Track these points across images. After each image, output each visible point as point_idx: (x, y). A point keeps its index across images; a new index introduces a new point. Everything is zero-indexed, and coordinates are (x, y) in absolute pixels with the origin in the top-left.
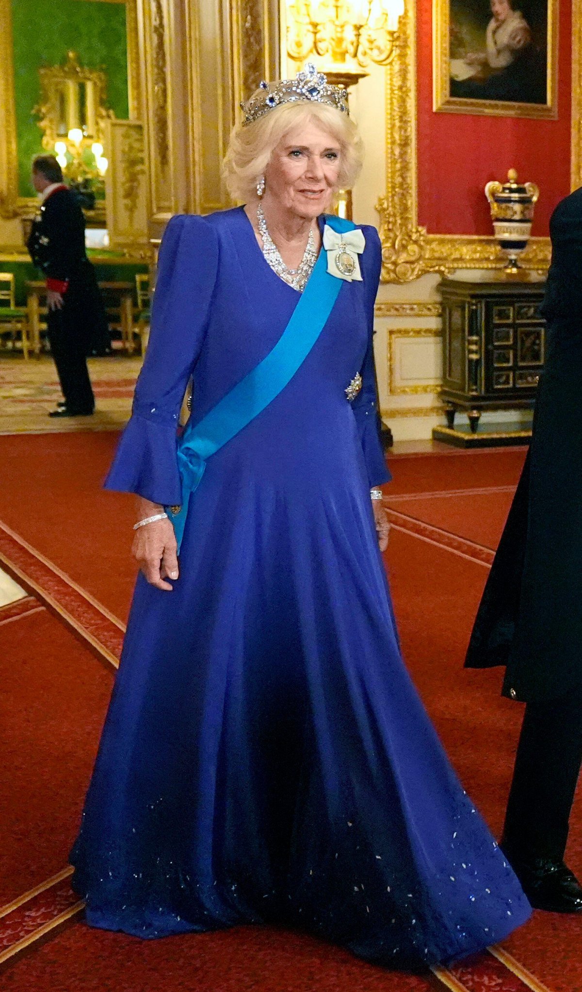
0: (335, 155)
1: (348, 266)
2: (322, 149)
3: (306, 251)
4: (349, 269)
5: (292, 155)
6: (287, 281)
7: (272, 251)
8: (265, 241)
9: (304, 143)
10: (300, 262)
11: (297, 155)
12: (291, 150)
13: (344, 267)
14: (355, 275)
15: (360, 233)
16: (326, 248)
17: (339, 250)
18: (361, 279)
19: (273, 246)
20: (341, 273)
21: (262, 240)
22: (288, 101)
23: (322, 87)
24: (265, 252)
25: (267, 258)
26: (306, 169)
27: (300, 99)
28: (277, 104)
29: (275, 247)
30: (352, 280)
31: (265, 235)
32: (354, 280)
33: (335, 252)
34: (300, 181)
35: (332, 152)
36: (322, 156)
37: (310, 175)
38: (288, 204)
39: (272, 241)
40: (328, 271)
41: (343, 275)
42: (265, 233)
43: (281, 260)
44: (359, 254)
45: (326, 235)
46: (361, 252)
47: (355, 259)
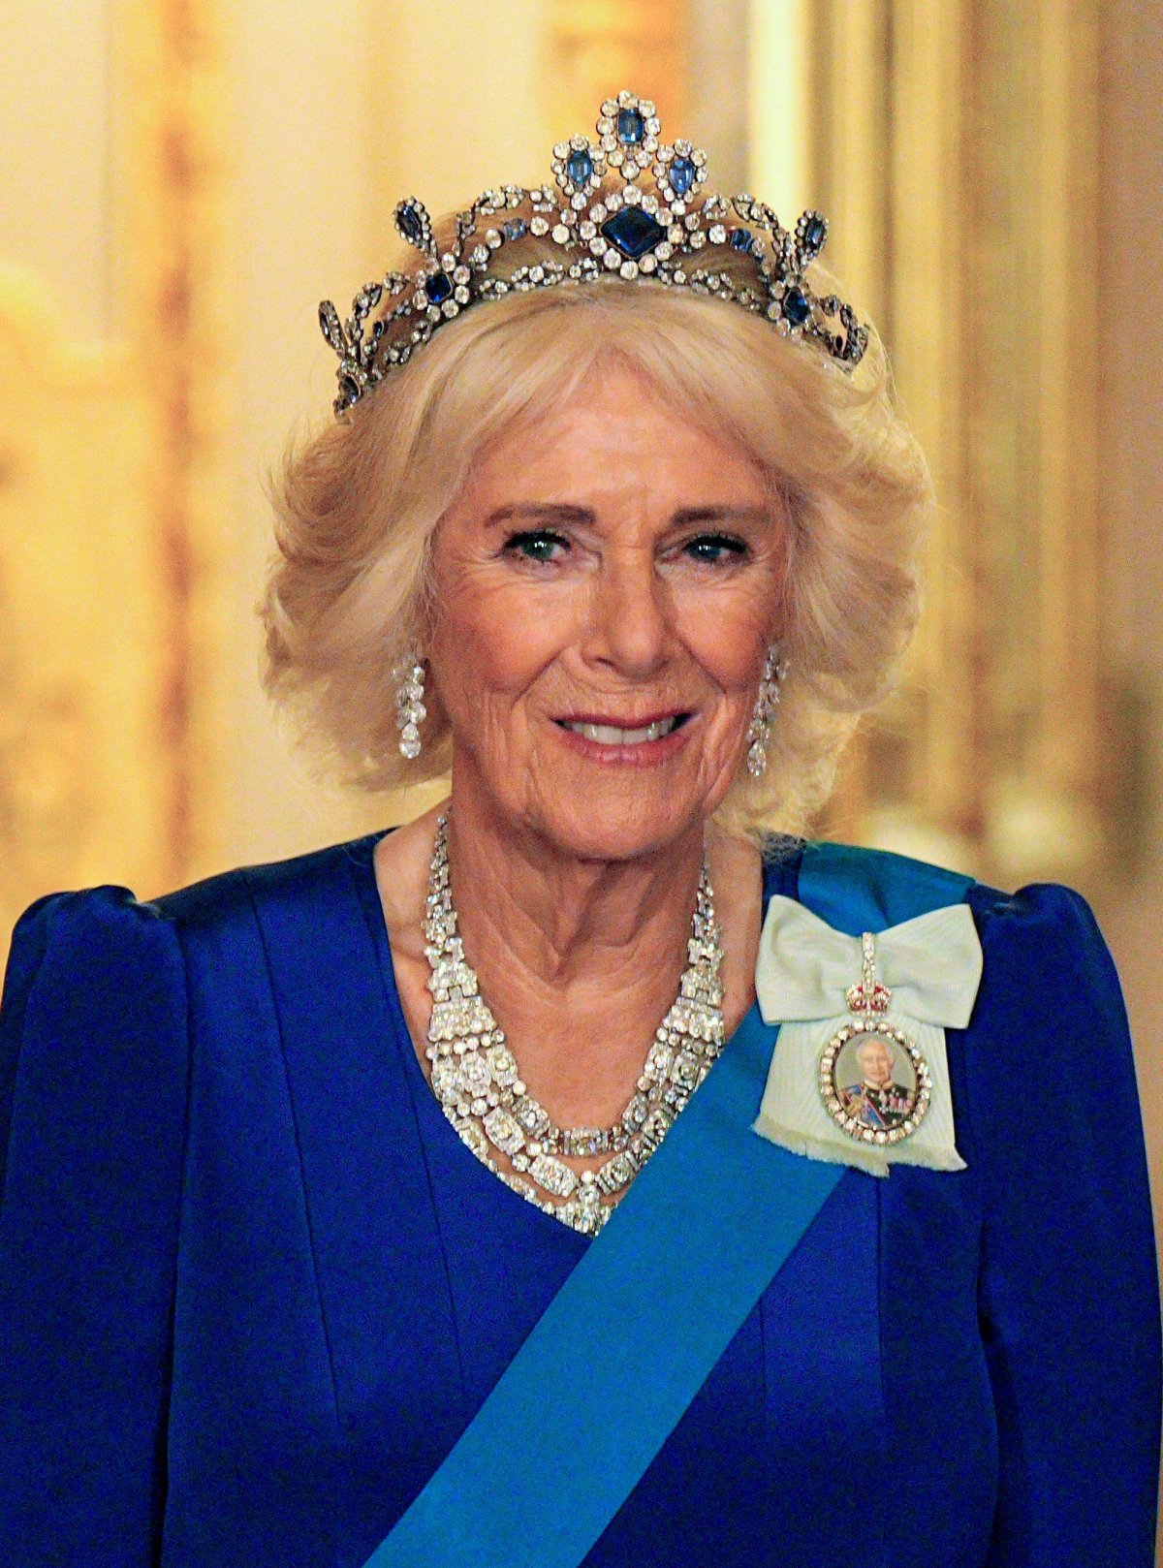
0: (740, 549)
1: (882, 1097)
2: (660, 518)
3: (662, 1035)
4: (883, 1109)
5: (520, 551)
6: (544, 1193)
7: (473, 1043)
8: (441, 994)
9: (574, 494)
10: (628, 1091)
11: (538, 553)
12: (509, 525)
13: (860, 1103)
14: (915, 1140)
15: (956, 922)
16: (770, 1014)
17: (847, 1020)
18: (962, 1165)
19: (483, 1019)
20: (839, 1137)
21: (431, 994)
22: (511, 288)
23: (679, 208)
24: (431, 1054)
25: (445, 1080)
26: (584, 618)
27: (566, 274)
28: (463, 307)
29: (490, 1024)
30: (894, 1168)
31: (443, 967)
32: (905, 1167)
33: (816, 1030)
34: (554, 673)
35: (723, 526)
36: (658, 550)
37: (599, 648)
38: (513, 791)
39: (480, 992)
40: (759, 1128)
41: (853, 1144)
42: (446, 955)
43: (520, 1088)
44: (950, 1033)
45: (774, 946)
46: (961, 1021)
47: (921, 1060)
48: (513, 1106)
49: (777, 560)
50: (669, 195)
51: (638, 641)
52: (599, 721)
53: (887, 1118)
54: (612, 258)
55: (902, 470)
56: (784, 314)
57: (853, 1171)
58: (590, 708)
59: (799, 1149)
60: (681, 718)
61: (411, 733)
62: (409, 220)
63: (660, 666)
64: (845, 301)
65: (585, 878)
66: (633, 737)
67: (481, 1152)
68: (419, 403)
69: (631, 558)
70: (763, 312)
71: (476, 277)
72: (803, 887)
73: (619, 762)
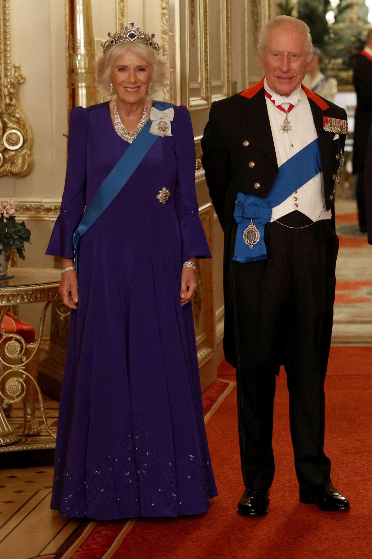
0: (145, 70)
1: (163, 128)
3: (140, 122)
5: (121, 70)
6: (127, 139)
7: (119, 123)
8: (116, 118)
9: (126, 64)
10: (136, 128)
12: (119, 68)
13: (161, 129)
14: (167, 133)
15: (172, 110)
16: (151, 119)
17: (160, 120)
18: (171, 135)
19: (120, 121)
20: (158, 133)
21: (114, 118)
22: (120, 42)
23: (138, 33)
24: (115, 124)
25: (116, 127)
26: (127, 77)
27: (125, 40)
28: (115, 44)
29: (121, 121)
30: (164, 136)
31: (116, 115)
32: (166, 136)
33: (157, 121)
34: (124, 83)
35: (142, 68)
36: (135, 70)
37: (128, 81)
38: (121, 96)
39: (120, 118)
40: (149, 132)
41: (160, 133)
42: (116, 114)
43: (124, 128)
44: (171, 121)
45: (152, 112)
46: (172, 120)
47: (168, 124)
48: (123, 130)
49: (149, 71)
50: (136, 32)
51: (133, 80)
52: (129, 88)
53: (164, 131)
54: (130, 39)
55: (163, 61)
56: (150, 45)
57: (160, 136)
58: (128, 86)
59: (154, 134)
60: (140, 87)
61: (111, 90)
62: (109, 35)
63: (135, 82)
64: (157, 43)
65: (129, 106)
66: (133, 90)
67: (120, 135)
68: (109, 54)
69: (132, 71)
70: (147, 45)
71: (116, 41)
72: (156, 106)
73: (131, 93)
